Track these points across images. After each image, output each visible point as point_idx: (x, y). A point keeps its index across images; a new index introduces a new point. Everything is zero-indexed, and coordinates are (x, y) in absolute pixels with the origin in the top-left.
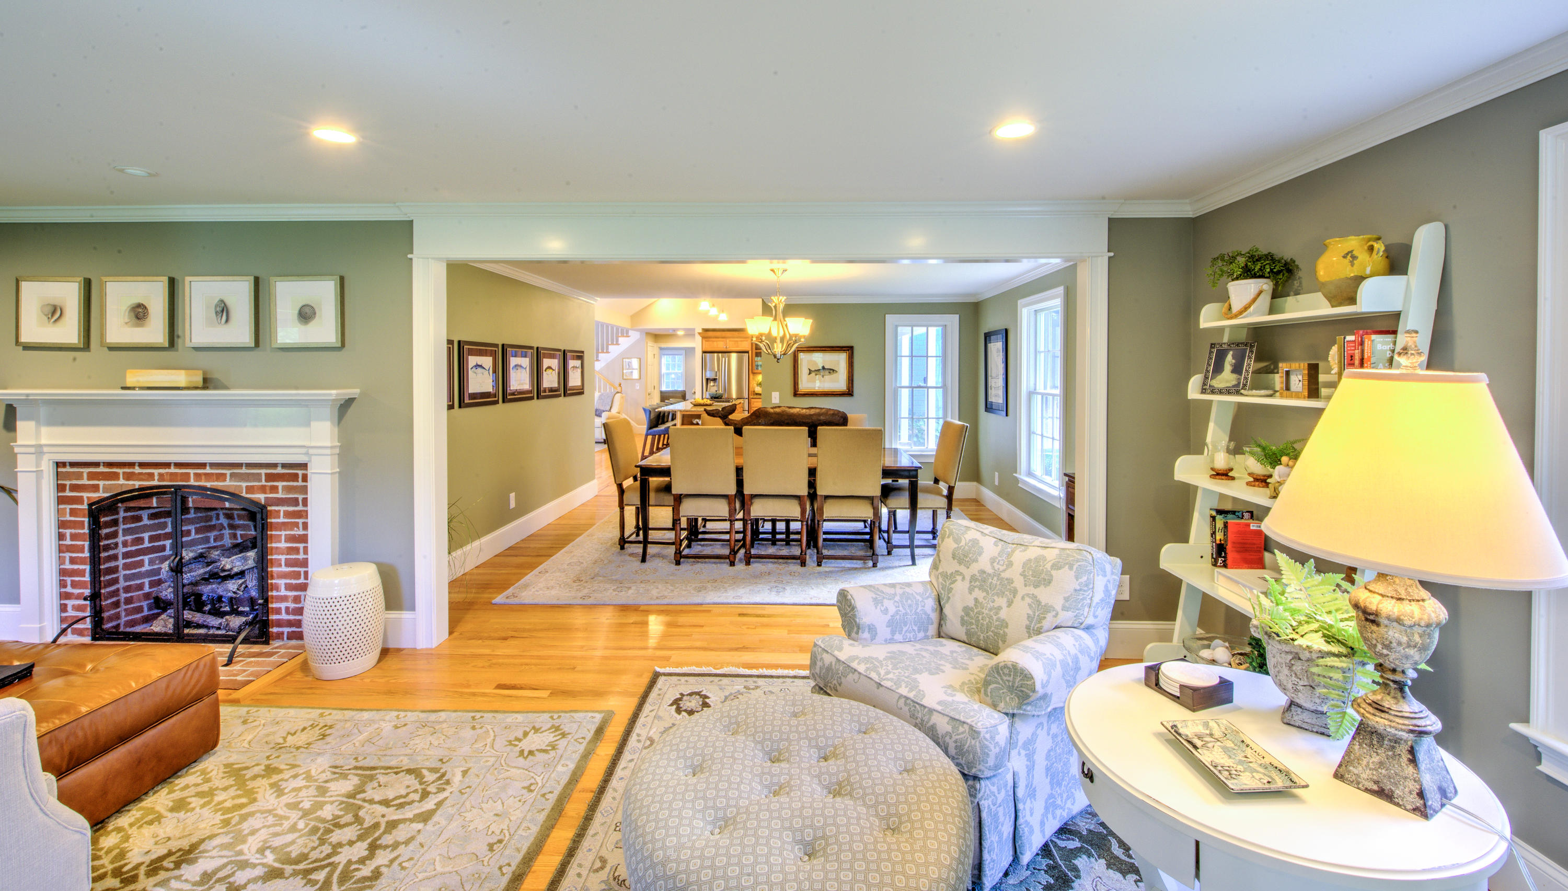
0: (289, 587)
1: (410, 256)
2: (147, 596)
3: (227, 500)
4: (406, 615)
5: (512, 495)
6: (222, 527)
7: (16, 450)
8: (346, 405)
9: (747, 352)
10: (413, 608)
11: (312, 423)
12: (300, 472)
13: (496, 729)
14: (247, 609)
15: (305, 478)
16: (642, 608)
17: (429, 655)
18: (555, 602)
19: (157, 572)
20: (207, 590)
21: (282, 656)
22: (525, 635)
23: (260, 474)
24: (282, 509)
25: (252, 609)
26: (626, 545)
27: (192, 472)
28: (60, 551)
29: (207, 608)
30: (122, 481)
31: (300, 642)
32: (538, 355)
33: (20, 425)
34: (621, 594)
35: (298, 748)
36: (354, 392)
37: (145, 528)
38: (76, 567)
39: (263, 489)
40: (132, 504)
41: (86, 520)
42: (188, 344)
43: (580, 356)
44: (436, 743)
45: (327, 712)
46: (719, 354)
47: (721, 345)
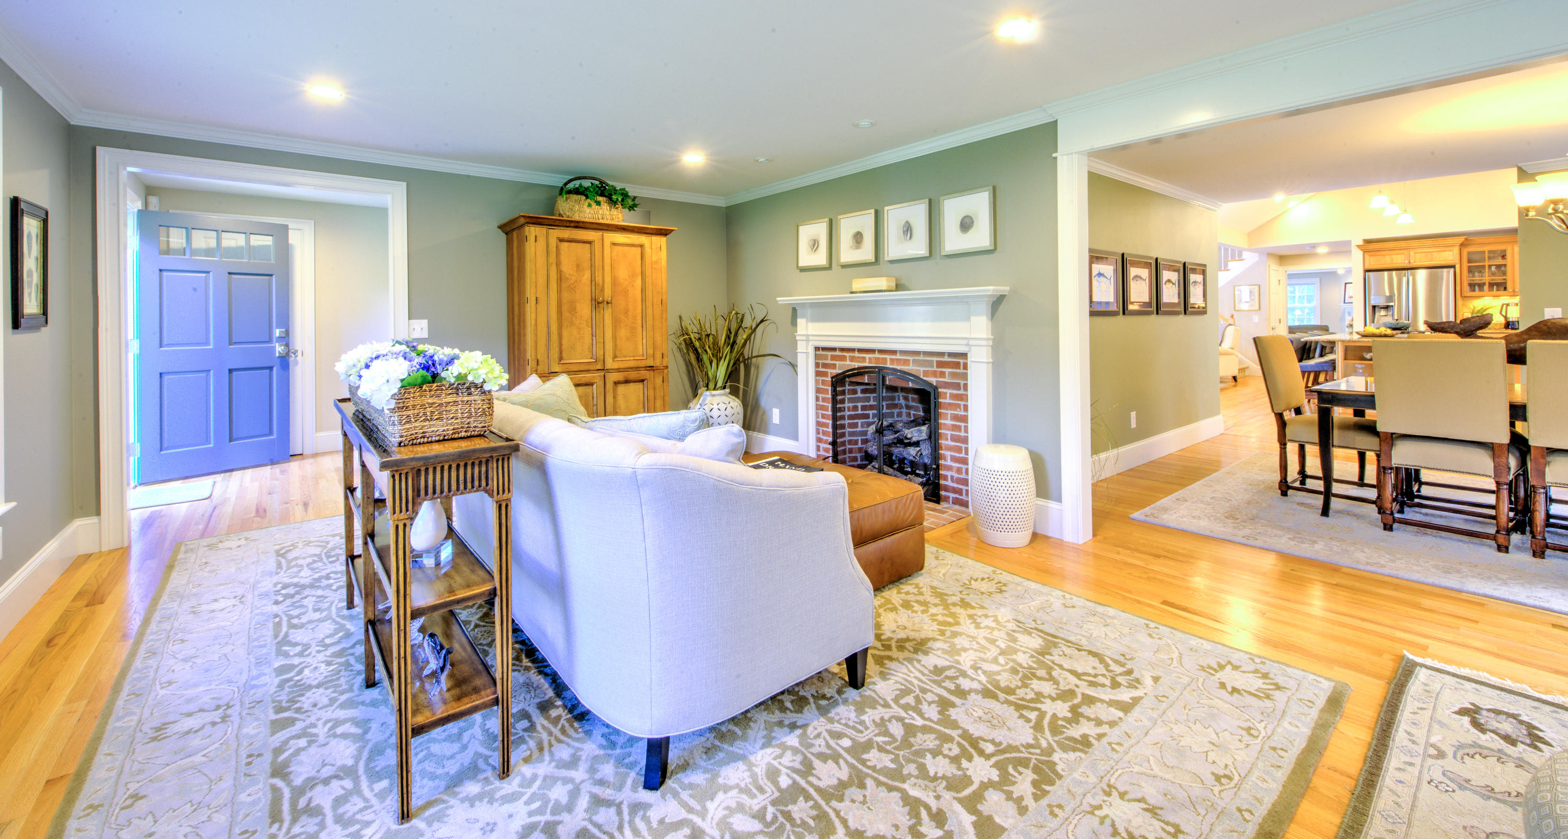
0: (954, 459)
1: (1054, 155)
2: (860, 450)
3: (911, 380)
4: (1052, 505)
5: (1133, 414)
6: (901, 408)
7: (798, 338)
8: (997, 302)
9: (1451, 267)
10: (1059, 499)
11: (973, 318)
12: (962, 361)
13: (1178, 646)
14: (922, 473)
15: (965, 367)
16: (1344, 570)
17: (1076, 548)
18: (1207, 533)
19: (865, 433)
20: (897, 451)
21: (951, 515)
22: (1180, 558)
23: (932, 361)
24: (948, 391)
25: (926, 474)
26: (1290, 492)
27: (888, 357)
28: (817, 409)
29: (896, 466)
30: (848, 362)
31: (963, 509)
32: (1156, 267)
33: (799, 320)
34: (1304, 546)
35: (982, 593)
36: (1004, 289)
37: (859, 400)
38: (824, 421)
39: (934, 374)
40: (854, 379)
41: (830, 388)
42: (887, 258)
43: (1202, 270)
44: (1112, 636)
45: (998, 571)
46: (1394, 272)
47: (1399, 260)
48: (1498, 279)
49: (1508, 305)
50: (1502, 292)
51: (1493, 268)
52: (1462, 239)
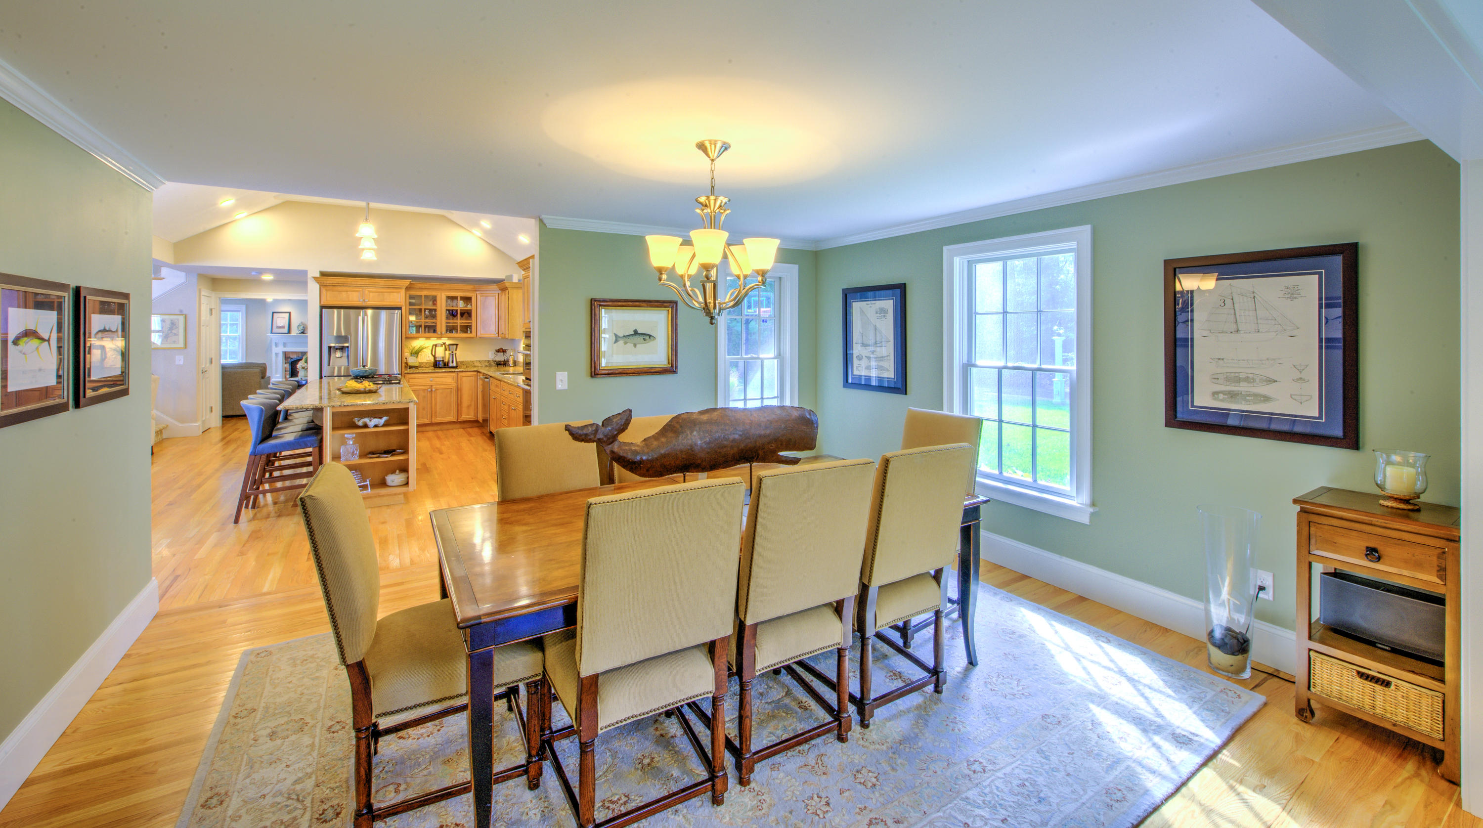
9: (400, 308)
43: (120, 304)
46: (342, 310)
47: (354, 298)
48: (430, 322)
49: (436, 345)
50: (432, 334)
51: (427, 312)
52: (407, 282)
